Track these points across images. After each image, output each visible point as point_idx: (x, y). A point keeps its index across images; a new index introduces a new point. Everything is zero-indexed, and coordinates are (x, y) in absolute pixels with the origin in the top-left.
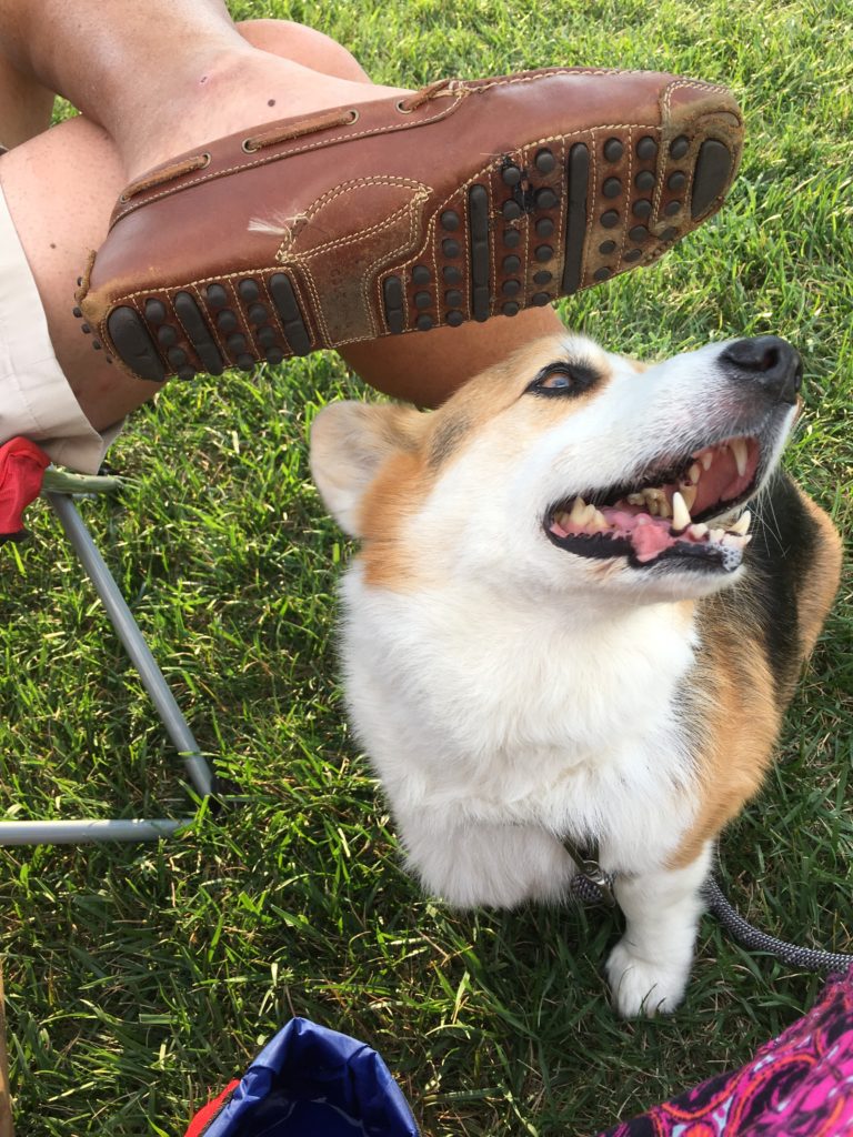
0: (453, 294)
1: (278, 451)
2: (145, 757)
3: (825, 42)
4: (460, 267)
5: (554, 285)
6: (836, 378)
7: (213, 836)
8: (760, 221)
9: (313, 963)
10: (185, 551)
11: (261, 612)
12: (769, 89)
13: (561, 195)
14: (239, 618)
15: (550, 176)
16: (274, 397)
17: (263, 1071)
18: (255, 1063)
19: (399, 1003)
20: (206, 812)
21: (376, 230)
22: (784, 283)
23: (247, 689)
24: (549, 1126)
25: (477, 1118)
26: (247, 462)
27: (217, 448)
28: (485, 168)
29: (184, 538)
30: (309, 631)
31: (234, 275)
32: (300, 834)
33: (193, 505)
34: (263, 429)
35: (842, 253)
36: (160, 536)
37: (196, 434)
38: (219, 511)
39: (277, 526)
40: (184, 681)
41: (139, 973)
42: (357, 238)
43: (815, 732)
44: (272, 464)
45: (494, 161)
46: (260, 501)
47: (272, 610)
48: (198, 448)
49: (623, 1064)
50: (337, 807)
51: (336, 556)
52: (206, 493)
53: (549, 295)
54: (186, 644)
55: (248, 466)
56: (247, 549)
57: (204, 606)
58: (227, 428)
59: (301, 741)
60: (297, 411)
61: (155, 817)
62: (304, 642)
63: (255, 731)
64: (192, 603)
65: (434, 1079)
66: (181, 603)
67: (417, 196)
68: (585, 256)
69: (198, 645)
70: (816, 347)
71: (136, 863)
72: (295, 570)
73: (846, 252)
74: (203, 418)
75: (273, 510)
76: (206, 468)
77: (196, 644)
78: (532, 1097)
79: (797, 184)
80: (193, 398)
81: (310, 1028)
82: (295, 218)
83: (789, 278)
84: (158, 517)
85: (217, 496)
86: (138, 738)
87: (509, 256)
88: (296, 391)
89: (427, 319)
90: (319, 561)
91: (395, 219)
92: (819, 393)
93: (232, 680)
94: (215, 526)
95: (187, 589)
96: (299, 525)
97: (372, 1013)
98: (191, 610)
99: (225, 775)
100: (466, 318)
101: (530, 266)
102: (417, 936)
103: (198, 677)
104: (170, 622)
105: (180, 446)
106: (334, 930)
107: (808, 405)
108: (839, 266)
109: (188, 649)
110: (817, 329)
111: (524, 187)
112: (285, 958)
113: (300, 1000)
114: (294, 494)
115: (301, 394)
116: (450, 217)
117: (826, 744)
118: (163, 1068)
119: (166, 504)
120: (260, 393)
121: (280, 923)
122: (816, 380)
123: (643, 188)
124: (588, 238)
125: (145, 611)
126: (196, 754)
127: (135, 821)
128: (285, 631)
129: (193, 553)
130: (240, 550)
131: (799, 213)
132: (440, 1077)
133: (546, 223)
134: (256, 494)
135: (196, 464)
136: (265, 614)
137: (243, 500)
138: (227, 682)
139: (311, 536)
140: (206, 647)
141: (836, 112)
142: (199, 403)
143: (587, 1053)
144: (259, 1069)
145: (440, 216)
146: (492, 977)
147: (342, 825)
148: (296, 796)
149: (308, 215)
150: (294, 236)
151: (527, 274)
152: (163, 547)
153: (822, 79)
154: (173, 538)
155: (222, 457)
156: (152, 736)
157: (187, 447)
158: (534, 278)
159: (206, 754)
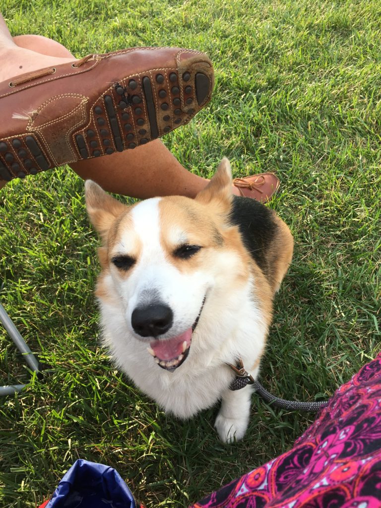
0: (106, 141)
1: (60, 219)
2: (7, 358)
3: (282, 34)
4: (107, 129)
5: (148, 135)
6: (292, 171)
7: (40, 388)
8: (259, 109)
9: (88, 438)
10: (21, 266)
11: (57, 290)
12: (260, 54)
13: (142, 98)
14: (47, 294)
15: (136, 90)
16: (58, 197)
17: (66, 484)
18: (62, 481)
19: (125, 449)
20: (35, 378)
21: (68, 116)
22: (270, 133)
23: (53, 324)
24: (193, 492)
25: (163, 494)
26: (47, 225)
27: (33, 221)
28: (109, 88)
29: (20, 261)
30: (79, 296)
31: (9, 138)
32: (78, 383)
33: (24, 246)
34: (54, 211)
35: (292, 120)
36: (9, 261)
37: (23, 216)
38: (36, 248)
39: (62, 252)
40: (23, 323)
41: (10, 452)
42: (60, 119)
43: (292, 314)
44: (58, 225)
45: (112, 85)
46: (54, 242)
47: (62, 288)
48: (25, 221)
49: (222, 461)
50: (95, 369)
51: (89, 262)
52: (29, 241)
53: (147, 139)
54: (23, 307)
55: (48, 228)
56: (49, 263)
57: (31, 289)
58: (37, 212)
59: (77, 343)
60: (68, 202)
61: (14, 384)
62: (77, 301)
63: (57, 342)
64: (25, 289)
65: (143, 479)
66: (20, 289)
67: (83, 101)
68: (158, 122)
69: (29, 307)
70: (284, 159)
71: (5, 404)
72: (71, 270)
73: (294, 119)
74: (27, 208)
75: (59, 245)
76: (29, 230)
77: (28, 306)
78: (185, 481)
79: (273, 92)
80: (21, 200)
81: (85, 463)
82: (33, 112)
83: (272, 131)
84: (8, 253)
85: (35, 241)
86: (4, 350)
87: (126, 124)
88: (67, 194)
89: (97, 152)
90: (82, 265)
91: (75, 111)
92: (286, 177)
93: (46, 321)
94: (34, 254)
95: (23, 283)
96: (72, 250)
97: (114, 455)
98: (25, 292)
99: (44, 362)
100: (114, 151)
101: (136, 127)
102: (132, 419)
103: (29, 320)
104: (16, 298)
105: (17, 221)
106: (96, 422)
107: (283, 183)
108: (292, 125)
109: (25, 309)
110: (284, 151)
111: (126, 95)
112: (75, 436)
113: (82, 453)
114: (68, 237)
115: (70, 194)
116: (98, 109)
117: (297, 319)
118: (23, 490)
119: (11, 247)
120: (51, 195)
121: (72, 422)
122: (285, 172)
123: (176, 94)
124: (157, 115)
125: (4, 294)
126: (29, 353)
127: (5, 386)
128: (68, 296)
129: (25, 267)
130: (46, 264)
131: (274, 104)
132: (146, 478)
133: (138, 109)
134: (52, 239)
135: (24, 229)
136: (59, 290)
137: (46, 242)
138: (43, 321)
139: (78, 255)
140: (33, 307)
141: (287, 62)
142: (24, 202)
143: (207, 459)
144: (64, 482)
145: (94, 109)
146: (165, 432)
147: (97, 377)
148: (76, 367)
149: (38, 111)
150: (33, 120)
151: (136, 131)
152: (11, 266)
153: (282, 49)
154: (15, 261)
155: (36, 225)
156: (9, 349)
157: (20, 222)
158: (139, 132)
159: (35, 353)
